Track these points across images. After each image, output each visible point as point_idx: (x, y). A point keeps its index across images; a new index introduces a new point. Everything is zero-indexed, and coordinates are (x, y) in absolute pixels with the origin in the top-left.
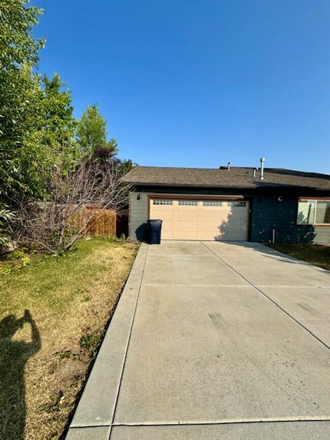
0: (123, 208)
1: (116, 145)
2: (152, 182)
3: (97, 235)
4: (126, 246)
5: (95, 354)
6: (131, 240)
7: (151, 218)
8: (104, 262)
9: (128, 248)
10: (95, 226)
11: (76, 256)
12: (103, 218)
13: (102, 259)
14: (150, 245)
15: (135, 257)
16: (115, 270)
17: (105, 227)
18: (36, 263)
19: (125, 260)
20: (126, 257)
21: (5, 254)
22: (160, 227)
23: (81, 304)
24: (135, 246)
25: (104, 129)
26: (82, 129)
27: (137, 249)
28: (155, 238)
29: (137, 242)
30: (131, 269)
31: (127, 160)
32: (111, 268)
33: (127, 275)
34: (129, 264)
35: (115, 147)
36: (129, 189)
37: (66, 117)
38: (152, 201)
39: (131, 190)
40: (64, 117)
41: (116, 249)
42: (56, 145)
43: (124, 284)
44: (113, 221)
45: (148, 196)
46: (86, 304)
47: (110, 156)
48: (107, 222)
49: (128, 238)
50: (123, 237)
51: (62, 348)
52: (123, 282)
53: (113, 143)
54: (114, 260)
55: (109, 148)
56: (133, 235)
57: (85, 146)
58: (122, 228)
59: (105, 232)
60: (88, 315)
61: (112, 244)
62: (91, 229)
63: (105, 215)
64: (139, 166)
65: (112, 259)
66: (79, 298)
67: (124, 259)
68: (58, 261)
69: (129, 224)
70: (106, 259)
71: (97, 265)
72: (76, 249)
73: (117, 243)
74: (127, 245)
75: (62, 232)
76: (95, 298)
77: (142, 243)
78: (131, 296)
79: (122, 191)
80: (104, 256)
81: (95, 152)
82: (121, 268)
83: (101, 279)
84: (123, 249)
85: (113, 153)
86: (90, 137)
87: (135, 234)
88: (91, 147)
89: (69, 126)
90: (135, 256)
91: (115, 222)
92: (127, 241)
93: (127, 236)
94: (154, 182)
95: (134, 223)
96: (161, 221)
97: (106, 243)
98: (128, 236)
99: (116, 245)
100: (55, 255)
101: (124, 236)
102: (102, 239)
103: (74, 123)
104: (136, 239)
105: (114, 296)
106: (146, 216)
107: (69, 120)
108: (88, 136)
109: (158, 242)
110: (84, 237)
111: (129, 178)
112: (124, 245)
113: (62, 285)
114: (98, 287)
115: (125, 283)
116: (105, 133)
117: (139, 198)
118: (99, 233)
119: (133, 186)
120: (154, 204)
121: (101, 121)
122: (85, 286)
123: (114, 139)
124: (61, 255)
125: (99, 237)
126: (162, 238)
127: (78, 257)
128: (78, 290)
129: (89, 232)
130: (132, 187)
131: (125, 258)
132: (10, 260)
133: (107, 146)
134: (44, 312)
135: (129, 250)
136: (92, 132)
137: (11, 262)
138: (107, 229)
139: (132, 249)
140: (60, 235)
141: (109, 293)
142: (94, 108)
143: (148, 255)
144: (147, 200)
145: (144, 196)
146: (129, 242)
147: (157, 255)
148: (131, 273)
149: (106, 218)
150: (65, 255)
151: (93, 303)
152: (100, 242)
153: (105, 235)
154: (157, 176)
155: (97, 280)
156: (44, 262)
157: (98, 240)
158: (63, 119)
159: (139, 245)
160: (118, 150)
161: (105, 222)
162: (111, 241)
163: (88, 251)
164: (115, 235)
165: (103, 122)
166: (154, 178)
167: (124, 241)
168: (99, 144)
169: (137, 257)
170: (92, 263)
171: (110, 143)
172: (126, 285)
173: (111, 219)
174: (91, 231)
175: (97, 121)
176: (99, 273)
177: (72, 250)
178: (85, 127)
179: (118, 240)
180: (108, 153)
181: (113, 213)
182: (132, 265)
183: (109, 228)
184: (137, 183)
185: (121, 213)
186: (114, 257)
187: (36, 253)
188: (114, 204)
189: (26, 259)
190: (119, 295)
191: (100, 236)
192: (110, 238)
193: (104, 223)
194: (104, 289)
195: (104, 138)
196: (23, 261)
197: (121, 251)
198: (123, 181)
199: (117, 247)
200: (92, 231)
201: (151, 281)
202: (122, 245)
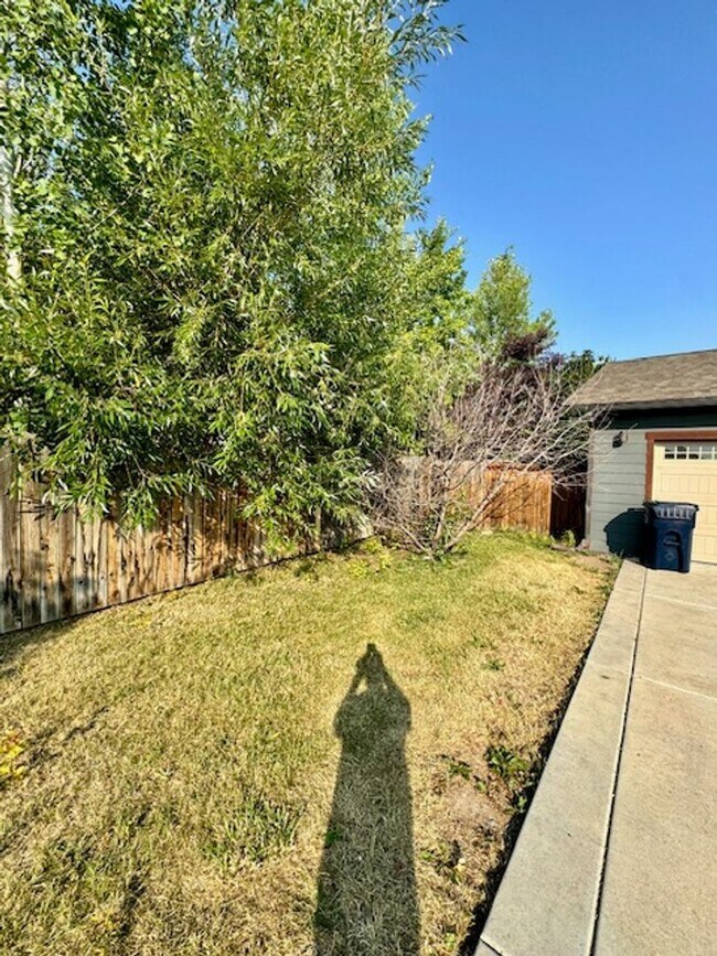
0: (574, 468)
1: (553, 323)
2: (663, 397)
3: (505, 526)
4: (578, 562)
5: (522, 801)
6: (591, 549)
7: (655, 497)
8: (526, 591)
9: (585, 569)
10: (502, 506)
11: (465, 565)
12: (520, 491)
13: (519, 581)
14: (649, 570)
15: (608, 595)
16: (553, 615)
17: (523, 512)
18: (399, 566)
19: (580, 597)
20: (581, 589)
21: (356, 541)
22: (691, 523)
23: (483, 673)
24: (603, 568)
25: (525, 295)
26: (480, 308)
27: (611, 575)
28: (671, 554)
29: (609, 558)
30: (598, 623)
31: (580, 353)
32: (543, 610)
33: (589, 637)
34: (592, 611)
35: (550, 327)
36: (590, 424)
37: (453, 293)
38: (659, 451)
39: (597, 424)
40: (450, 294)
41: (553, 566)
42: (436, 349)
43: (581, 655)
44: (545, 498)
45: (647, 435)
46: (493, 675)
47: (540, 351)
48: (530, 501)
49: (584, 542)
50: (568, 539)
51: (453, 750)
52: (578, 651)
53: (545, 321)
54: (550, 591)
55: (535, 333)
56: (596, 537)
57: (484, 340)
58: (568, 515)
59: (524, 522)
60: (500, 702)
61: (542, 553)
62: (493, 511)
63: (526, 485)
64: (615, 363)
65: (545, 586)
66: (478, 658)
67: (575, 593)
68: (433, 570)
69: (588, 509)
70: (530, 584)
71: (510, 593)
72: (464, 553)
73: (555, 552)
74: (581, 560)
75: (443, 514)
76: (510, 669)
77: (626, 561)
78: (604, 695)
79: (573, 430)
80: (523, 577)
81: (505, 348)
82: (571, 615)
83: (522, 629)
84: (569, 568)
85: (545, 343)
86: (494, 321)
87: (604, 536)
88: (494, 341)
89: (459, 308)
90: (607, 592)
91: (550, 501)
92: (580, 548)
93: (580, 536)
94: (670, 397)
95: (603, 506)
96: (696, 506)
97: (528, 547)
98: (583, 537)
99: (551, 557)
100: (428, 558)
101: (571, 535)
102: (516, 536)
103: (467, 302)
104: (607, 547)
105: (557, 679)
106: (641, 491)
107: (459, 296)
108: (490, 319)
109: (681, 565)
110: (478, 528)
111: (590, 394)
112: (573, 558)
113: (443, 619)
114: (517, 644)
115: (586, 656)
116: (528, 304)
117: (617, 444)
118: (510, 522)
119: (604, 412)
120: (668, 456)
121: (518, 281)
122: (487, 635)
123: (547, 312)
124: (438, 558)
125: (508, 531)
126: (694, 556)
127: (468, 567)
128: (475, 639)
129: (488, 519)
130: (599, 418)
131: (579, 592)
132: (364, 553)
133: (529, 330)
134: (418, 663)
135: (588, 573)
136: (501, 308)
137: (364, 557)
138: (528, 517)
139: (596, 572)
140: (439, 520)
141: (544, 670)
142: (505, 257)
143: (646, 594)
144: (645, 447)
145: (635, 437)
146: (584, 554)
147: (680, 602)
148: (599, 633)
149: (526, 493)
150: (444, 561)
151: (508, 680)
152: (512, 543)
153: (524, 528)
154: (678, 380)
155: (512, 627)
156: (412, 568)
157: (509, 538)
158: (448, 298)
159: (616, 565)
160: (557, 333)
161: (525, 500)
162: (537, 545)
163: (487, 561)
164: (548, 532)
165: (524, 281)
166: (669, 385)
167: (573, 549)
168: (513, 330)
169: (614, 595)
170: (497, 587)
171: (538, 321)
172: (589, 662)
173: (538, 495)
174: (492, 517)
175: (511, 282)
176: (516, 614)
177: (457, 552)
178: (485, 303)
179: (556, 546)
180: (533, 344)
181: (546, 480)
182: (601, 615)
183: (536, 512)
184: (616, 404)
185: (571, 480)
186: (548, 584)
187: (398, 548)
188: (551, 459)
189: (386, 556)
190: (571, 680)
191: (513, 529)
192: (534, 536)
193: (521, 502)
194: (530, 654)
195: (526, 314)
196: (382, 560)
197: (567, 571)
198: (576, 406)
199: (554, 562)
200: (495, 517)
201: (668, 675)
202: (566, 559)
